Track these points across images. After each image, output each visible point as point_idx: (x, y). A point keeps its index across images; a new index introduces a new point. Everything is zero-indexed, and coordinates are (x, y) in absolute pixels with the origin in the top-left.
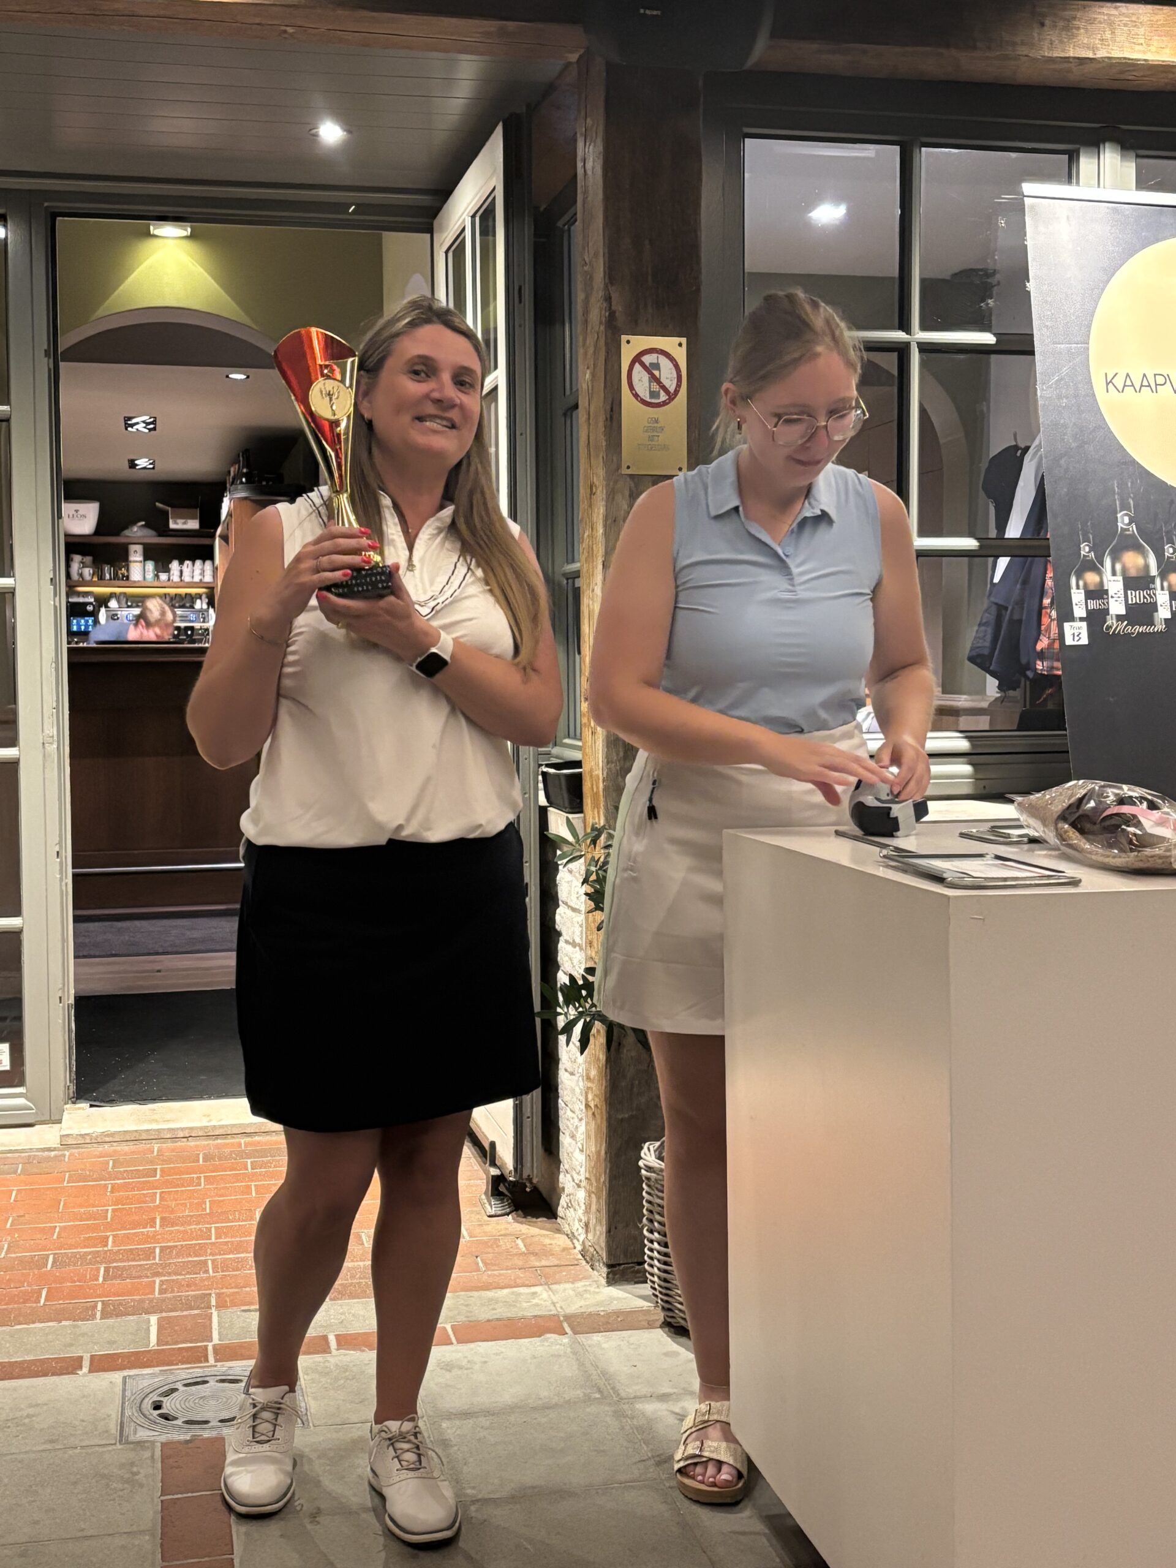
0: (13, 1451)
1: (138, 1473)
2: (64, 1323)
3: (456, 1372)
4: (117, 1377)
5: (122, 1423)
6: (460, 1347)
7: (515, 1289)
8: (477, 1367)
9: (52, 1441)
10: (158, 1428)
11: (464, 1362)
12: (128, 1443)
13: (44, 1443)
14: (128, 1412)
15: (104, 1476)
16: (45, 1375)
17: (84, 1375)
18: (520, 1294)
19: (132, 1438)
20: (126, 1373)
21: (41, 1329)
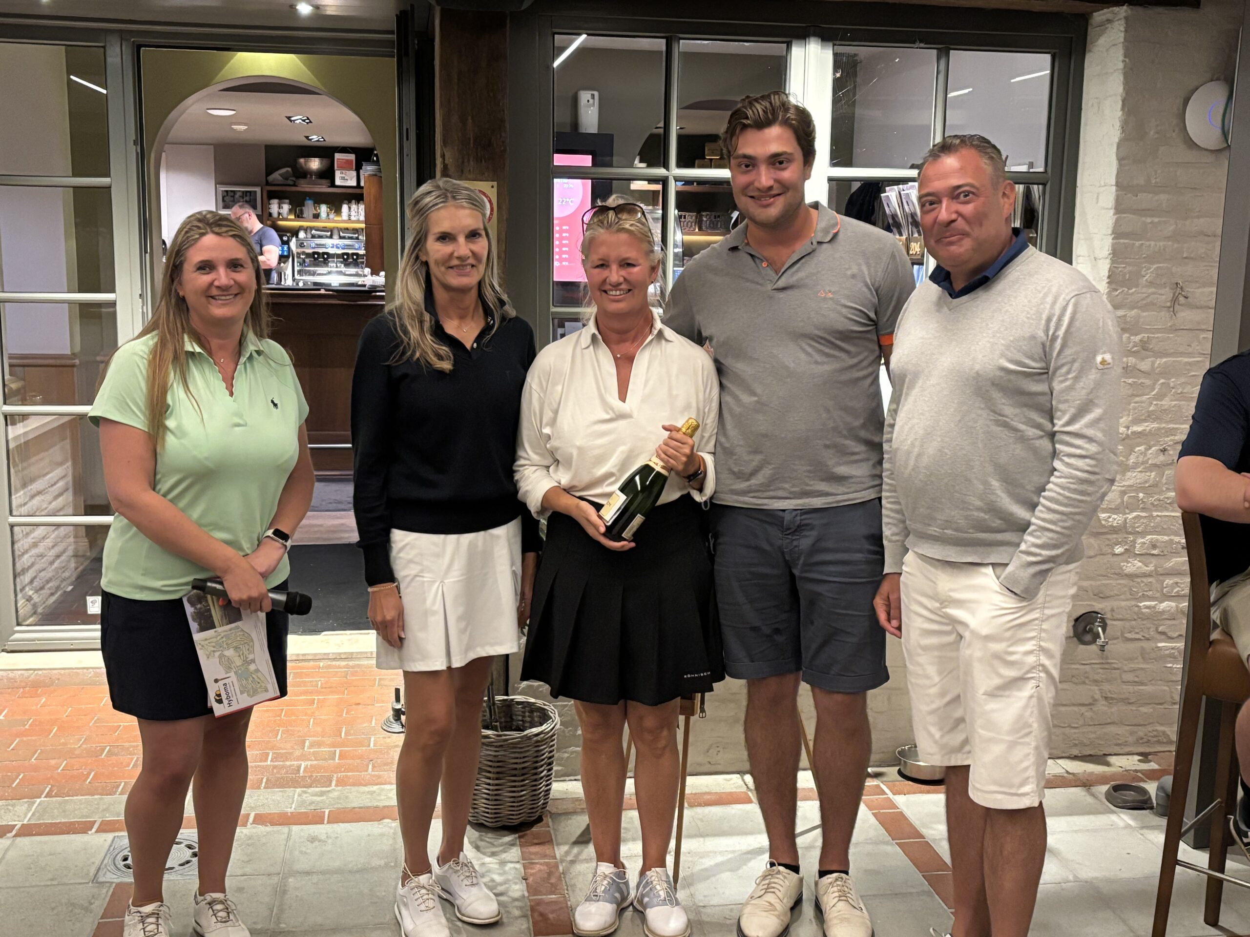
0: (27, 884)
1: (91, 904)
2: (96, 797)
3: (316, 843)
4: (110, 836)
5: (99, 869)
6: (330, 826)
7: (382, 786)
8: (330, 841)
9: (52, 880)
10: (119, 873)
11: (323, 837)
12: (97, 882)
13: (47, 880)
14: (106, 861)
15: (73, 905)
16: (68, 833)
17: (92, 834)
18: (383, 789)
19: (101, 879)
20: (117, 834)
21: (80, 800)
